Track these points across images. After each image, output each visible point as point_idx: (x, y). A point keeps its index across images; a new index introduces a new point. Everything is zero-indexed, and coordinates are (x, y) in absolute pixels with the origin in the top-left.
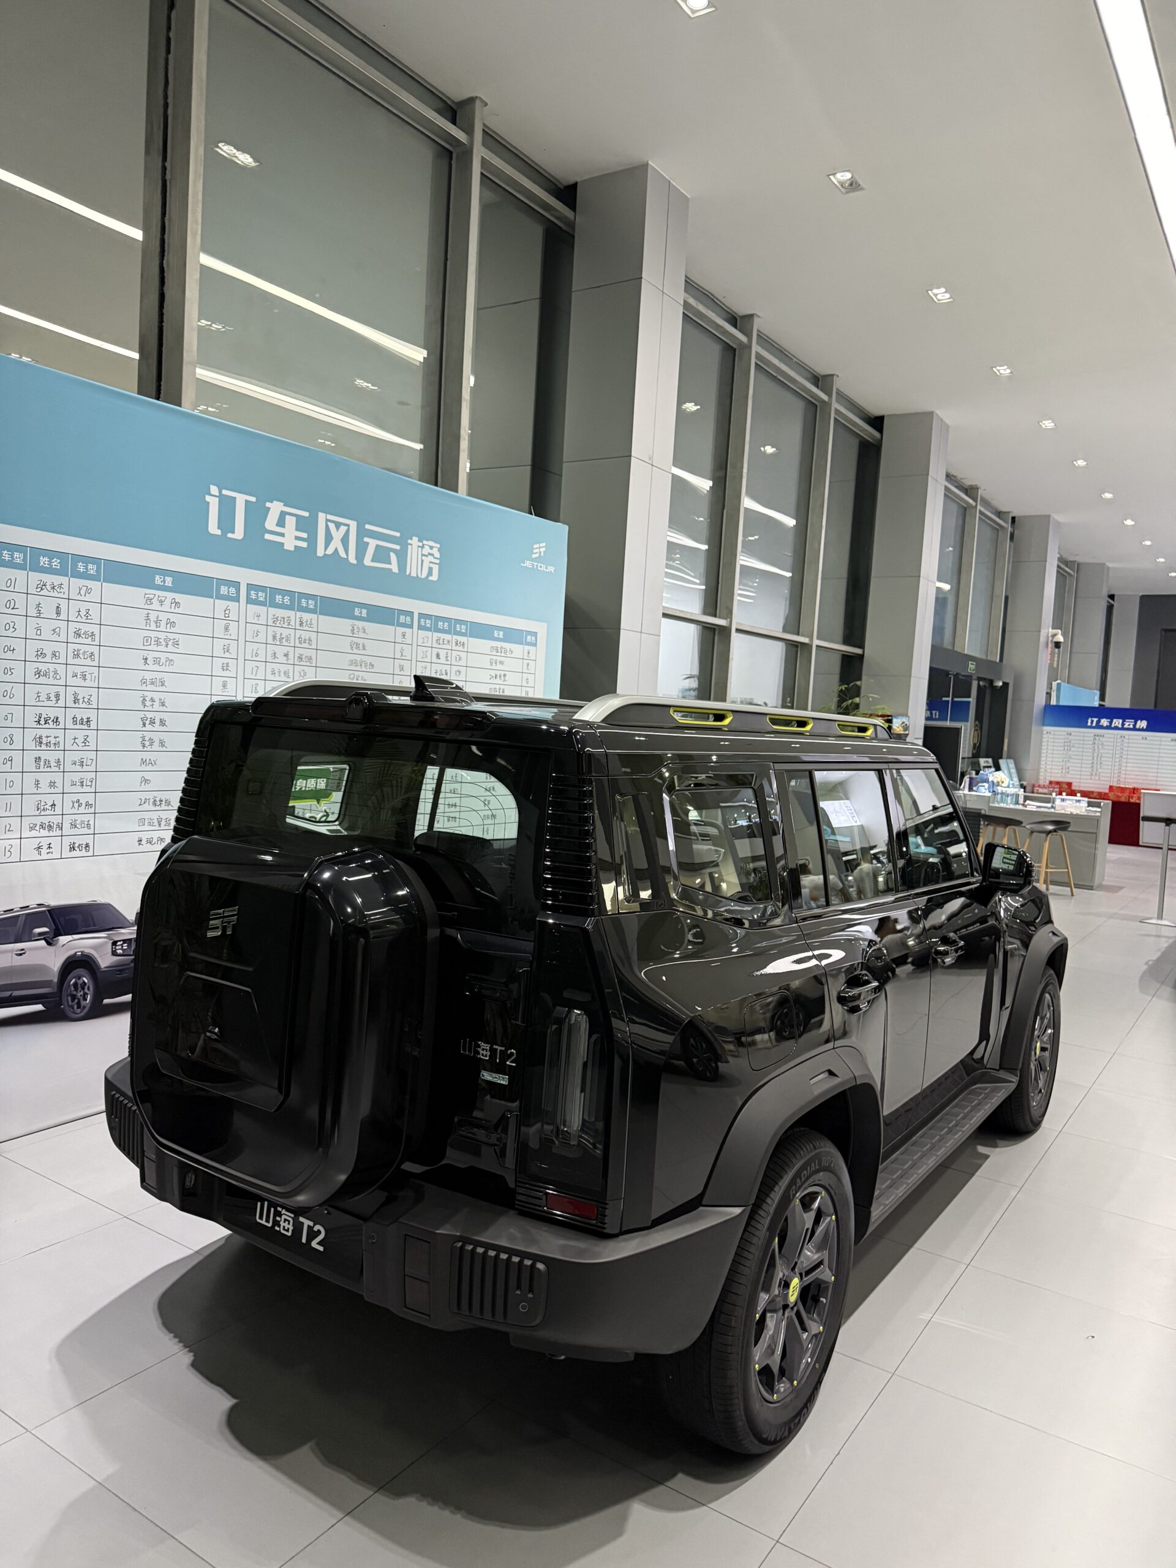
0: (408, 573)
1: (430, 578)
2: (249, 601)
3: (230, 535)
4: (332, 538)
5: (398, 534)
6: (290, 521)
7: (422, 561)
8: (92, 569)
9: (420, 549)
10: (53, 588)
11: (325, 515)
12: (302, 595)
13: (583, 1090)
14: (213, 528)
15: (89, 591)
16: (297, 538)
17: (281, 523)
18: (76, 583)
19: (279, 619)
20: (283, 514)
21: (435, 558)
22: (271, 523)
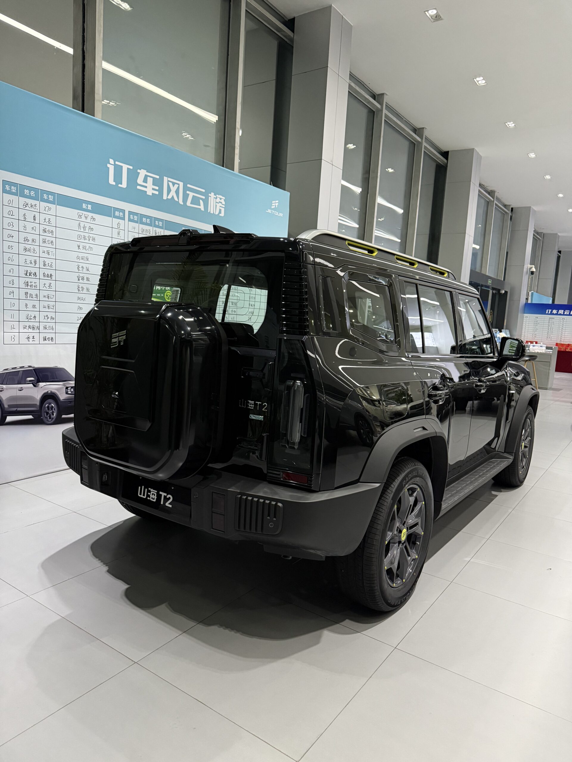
0: (209, 211)
1: (220, 215)
2: (130, 220)
3: (120, 185)
4: (171, 190)
5: (204, 191)
6: (150, 180)
7: (216, 205)
8: (51, 198)
9: (215, 199)
10: (32, 206)
11: (167, 178)
12: (156, 219)
13: (301, 422)
14: (111, 181)
15: (50, 209)
16: (153, 189)
17: (145, 181)
18: (43, 204)
19: (145, 230)
20: (146, 176)
21: (222, 204)
22: (140, 181)
